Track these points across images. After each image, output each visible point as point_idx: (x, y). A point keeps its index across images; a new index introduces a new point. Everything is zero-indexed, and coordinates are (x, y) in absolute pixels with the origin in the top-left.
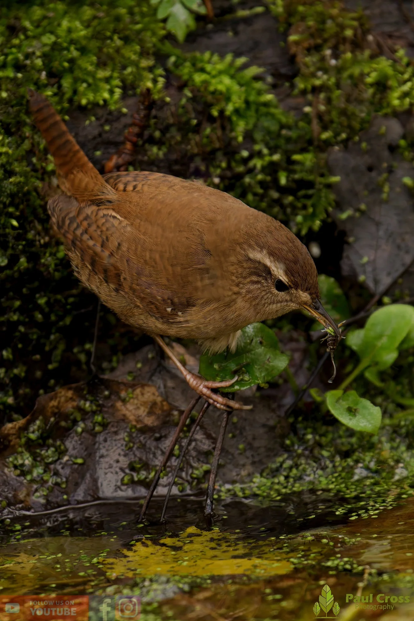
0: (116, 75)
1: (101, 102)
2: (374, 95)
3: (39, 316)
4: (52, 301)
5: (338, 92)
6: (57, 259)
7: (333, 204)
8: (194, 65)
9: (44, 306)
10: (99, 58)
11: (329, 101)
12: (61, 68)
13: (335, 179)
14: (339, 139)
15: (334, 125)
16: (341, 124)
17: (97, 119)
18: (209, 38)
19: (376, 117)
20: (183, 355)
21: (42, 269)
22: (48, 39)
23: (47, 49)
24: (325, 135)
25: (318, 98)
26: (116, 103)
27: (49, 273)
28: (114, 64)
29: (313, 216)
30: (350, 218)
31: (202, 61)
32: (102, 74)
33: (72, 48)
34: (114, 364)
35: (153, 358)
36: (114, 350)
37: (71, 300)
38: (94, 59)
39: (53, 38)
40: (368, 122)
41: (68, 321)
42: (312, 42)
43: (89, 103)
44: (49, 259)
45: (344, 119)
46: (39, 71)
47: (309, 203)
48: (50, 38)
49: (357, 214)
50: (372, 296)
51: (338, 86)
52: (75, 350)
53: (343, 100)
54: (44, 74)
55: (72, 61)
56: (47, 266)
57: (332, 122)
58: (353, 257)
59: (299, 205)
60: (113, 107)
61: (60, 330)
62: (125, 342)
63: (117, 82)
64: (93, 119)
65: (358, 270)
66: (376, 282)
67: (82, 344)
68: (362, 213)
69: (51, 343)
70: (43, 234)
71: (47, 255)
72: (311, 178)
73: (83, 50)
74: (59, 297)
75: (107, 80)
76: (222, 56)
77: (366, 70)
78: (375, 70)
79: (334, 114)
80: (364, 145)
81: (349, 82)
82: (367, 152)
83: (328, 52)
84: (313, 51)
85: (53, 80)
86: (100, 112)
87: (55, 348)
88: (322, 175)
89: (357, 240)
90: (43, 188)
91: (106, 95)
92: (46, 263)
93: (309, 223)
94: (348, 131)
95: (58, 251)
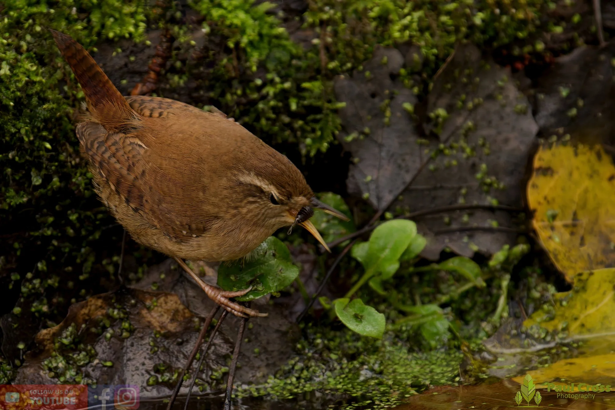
0: (140, 10)
1: (127, 35)
2: (377, 28)
3: (71, 231)
4: (82, 216)
5: (344, 26)
6: (87, 178)
7: (340, 127)
9: (76, 222)
11: (335, 33)
12: (91, 5)
13: (341, 105)
14: (345, 68)
15: (340, 56)
16: (346, 54)
17: (123, 51)
19: (378, 48)
20: (202, 267)
21: (74, 188)
24: (332, 65)
25: (325, 31)
26: (140, 36)
27: (80, 191)
29: (322, 138)
30: (355, 140)
32: (127, 9)
34: (140, 275)
35: (175, 270)
36: (140, 262)
37: (100, 216)
40: (372, 53)
41: (97, 235)
43: (116, 35)
44: (80, 178)
45: (349, 50)
46: (70, 7)
47: (317, 126)
49: (362, 137)
50: (376, 211)
51: (344, 19)
52: (104, 262)
53: (348, 32)
54: (74, 9)
56: (78, 186)
57: (338, 52)
58: (358, 176)
59: (309, 128)
60: (137, 40)
61: (90, 244)
62: (150, 255)
63: (141, 17)
64: (120, 50)
65: (363, 188)
66: (379, 199)
67: (110, 256)
68: (366, 135)
69: (82, 256)
70: (74, 156)
71: (78, 175)
72: (319, 103)
74: (89, 213)
75: (133, 15)
77: (370, 5)
78: (378, 5)
79: (340, 46)
80: (367, 74)
81: (354, 16)
82: (370, 80)
85: (83, 16)
86: (126, 44)
87: (85, 260)
88: (329, 101)
89: (361, 160)
90: (74, 114)
91: (132, 29)
92: (77, 182)
93: (317, 145)
94: (353, 60)
95: (87, 171)
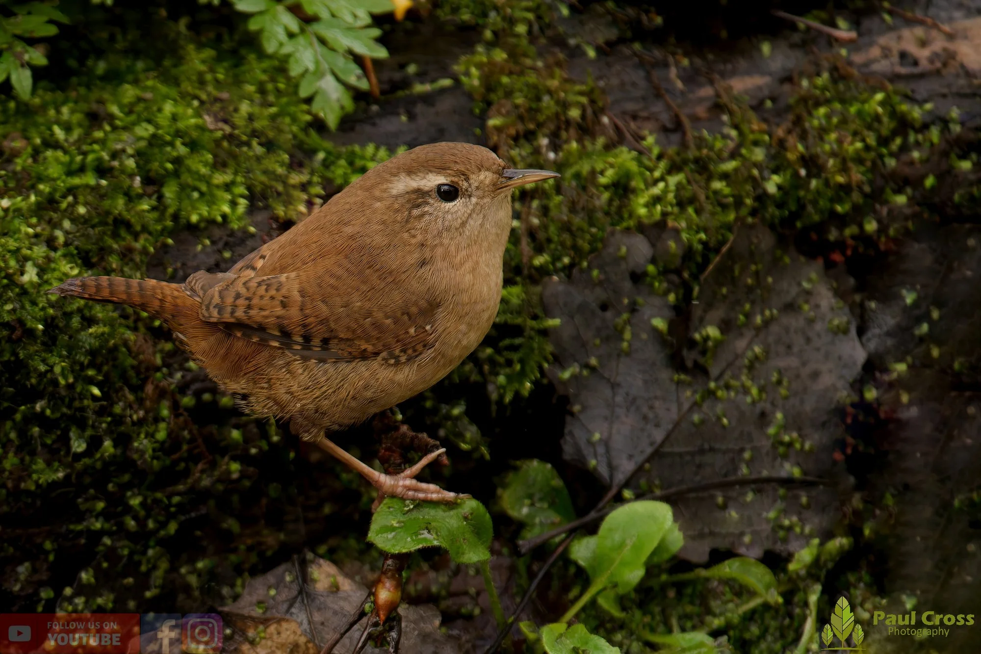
0: (239, 179)
1: (219, 219)
2: (610, 201)
3: (131, 523)
4: (149, 501)
5: (558, 199)
6: (157, 442)
7: (550, 357)
8: (351, 163)
9: (138, 508)
10: (215, 156)
11: (545, 211)
12: (163, 172)
13: (554, 322)
14: (559, 265)
15: (552, 246)
16: (562, 244)
17: (213, 243)
18: (374, 124)
19: (613, 233)
20: (334, 576)
21: (135, 456)
22: (145, 130)
23: (143, 144)
24: (539, 261)
25: (530, 207)
26: (240, 219)
27: (145, 461)
28: (238, 165)
29: (522, 375)
30: (574, 377)
31: (363, 158)
32: (220, 178)
33: (178, 142)
34: (238, 589)
35: (292, 582)
36: (238, 570)
37: (176, 499)
38: (209, 157)
39: (151, 129)
40: (602, 240)
41: (173, 527)
42: (520, 127)
43: (202, 219)
44: (145, 442)
45: (566, 237)
46: (131, 176)
47: (515, 356)
48: (146, 130)
49: (585, 373)
50: (606, 488)
51: (558, 189)
52: (183, 570)
53: (565, 209)
54: (138, 179)
55: (177, 161)
56: (142, 453)
57: (549, 240)
58: (579, 433)
59: (501, 360)
60: (235, 226)
61: (161, 543)
62: (254, 558)
63: (241, 190)
64: (207, 242)
65: (587, 451)
66: (611, 467)
67: (192, 561)
68: (593, 369)
69: (148, 561)
70: (135, 406)
71: (142, 436)
72: (519, 321)
73: (193, 146)
74: (159, 495)
75: (228, 187)
76: (392, 150)
77: (599, 166)
78: (612, 166)
79: (553, 230)
80: (595, 273)
81: (574, 183)
82: (600, 283)
83: (544, 141)
84: (522, 141)
85: (150, 189)
86: (217, 233)
87: (155, 567)
88: (535, 317)
89: (584, 408)
90: (135, 342)
91: (226, 209)
92: (141, 447)
93: (516, 385)
94: (572, 253)
95: (157, 430)
